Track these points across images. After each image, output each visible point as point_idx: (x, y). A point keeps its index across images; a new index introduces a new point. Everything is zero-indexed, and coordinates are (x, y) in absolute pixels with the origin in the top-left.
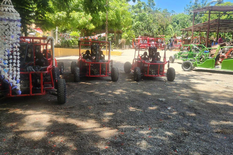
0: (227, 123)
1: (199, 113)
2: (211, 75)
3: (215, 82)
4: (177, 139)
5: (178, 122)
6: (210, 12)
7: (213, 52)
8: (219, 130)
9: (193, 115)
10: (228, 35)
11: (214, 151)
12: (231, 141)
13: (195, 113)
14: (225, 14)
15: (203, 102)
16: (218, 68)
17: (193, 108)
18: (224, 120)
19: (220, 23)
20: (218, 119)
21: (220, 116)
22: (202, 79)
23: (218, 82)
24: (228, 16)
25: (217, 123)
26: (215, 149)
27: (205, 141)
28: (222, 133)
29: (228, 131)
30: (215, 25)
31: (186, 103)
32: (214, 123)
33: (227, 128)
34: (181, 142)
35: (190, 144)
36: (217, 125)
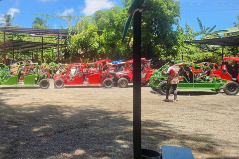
0: (46, 127)
1: (20, 125)
2: (17, 91)
3: (23, 96)
4: (11, 151)
5: (5, 136)
6: (4, 33)
7: (12, 70)
8: (43, 135)
9: (15, 127)
10: (21, 54)
11: (46, 151)
12: (55, 140)
13: (17, 125)
14: (15, 35)
15: (19, 114)
16: (21, 84)
17: (13, 121)
18: (43, 125)
19: (14, 44)
20: (38, 126)
21: (39, 123)
22: (10, 95)
23: (25, 96)
24: (18, 38)
25: (39, 129)
26: (46, 150)
27: (35, 146)
28: (46, 136)
29: (50, 133)
30: (9, 46)
31: (4, 118)
32: (36, 130)
33: (48, 131)
34: (15, 153)
35: (24, 152)
36: (39, 131)
